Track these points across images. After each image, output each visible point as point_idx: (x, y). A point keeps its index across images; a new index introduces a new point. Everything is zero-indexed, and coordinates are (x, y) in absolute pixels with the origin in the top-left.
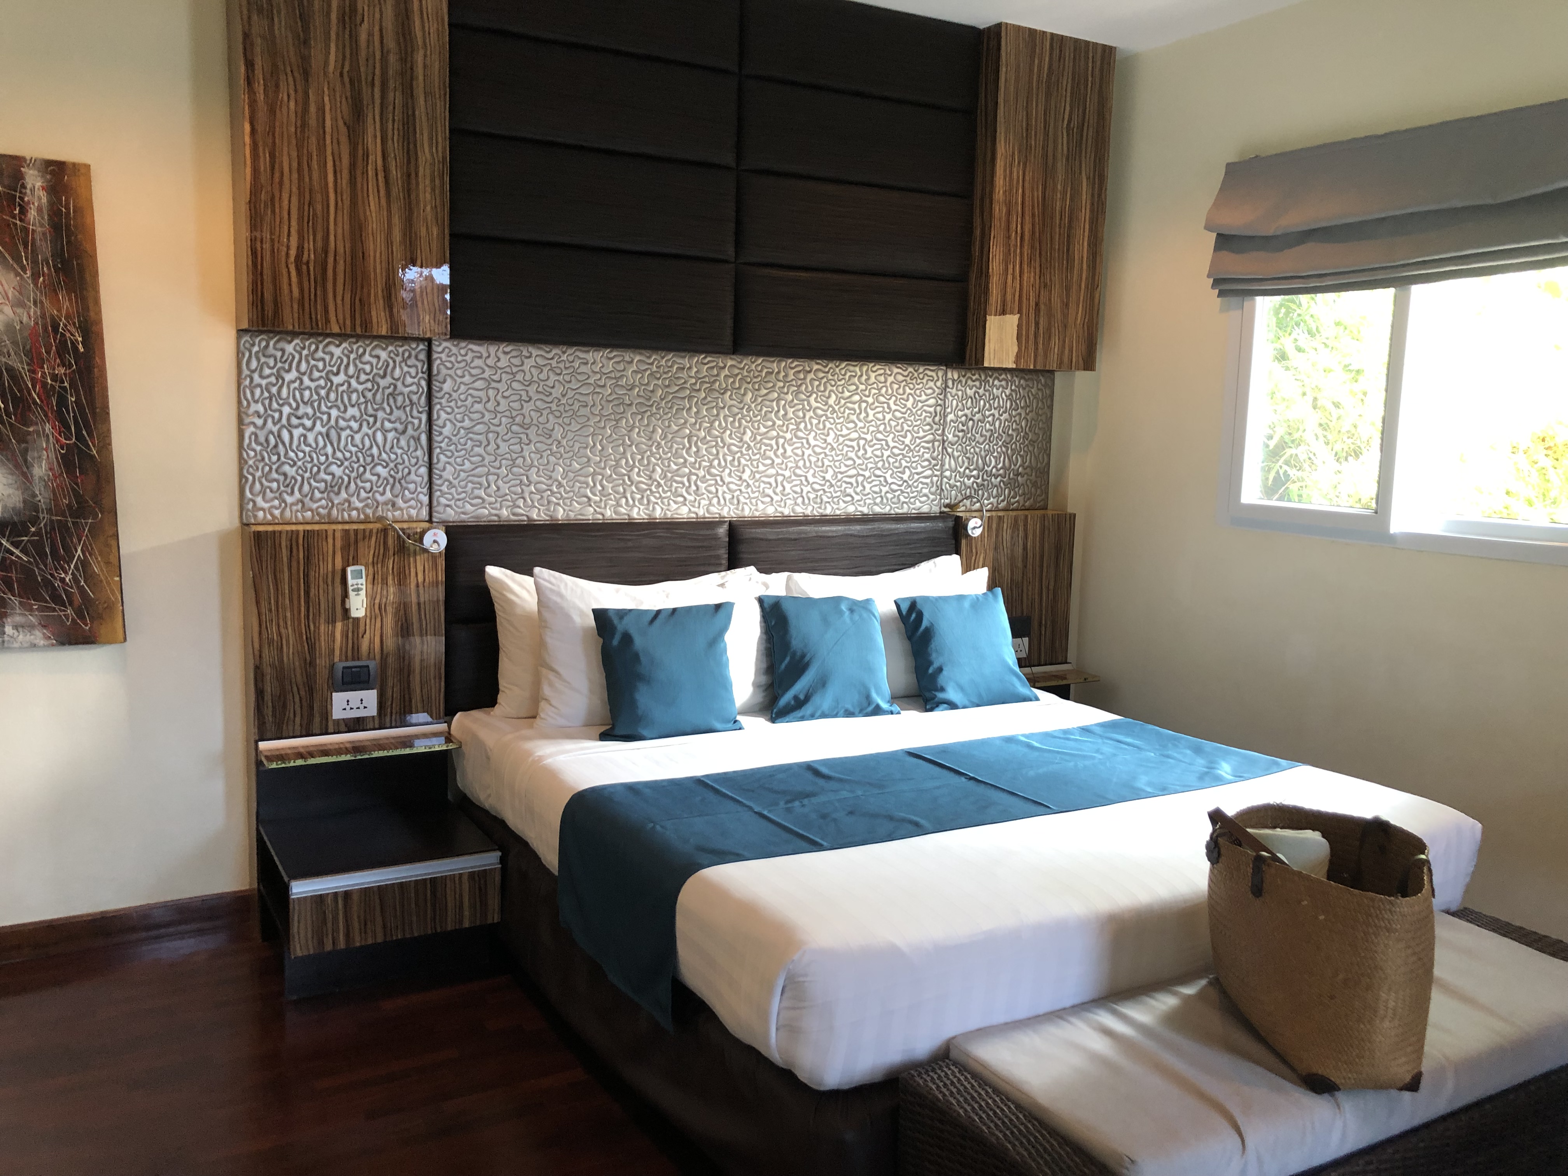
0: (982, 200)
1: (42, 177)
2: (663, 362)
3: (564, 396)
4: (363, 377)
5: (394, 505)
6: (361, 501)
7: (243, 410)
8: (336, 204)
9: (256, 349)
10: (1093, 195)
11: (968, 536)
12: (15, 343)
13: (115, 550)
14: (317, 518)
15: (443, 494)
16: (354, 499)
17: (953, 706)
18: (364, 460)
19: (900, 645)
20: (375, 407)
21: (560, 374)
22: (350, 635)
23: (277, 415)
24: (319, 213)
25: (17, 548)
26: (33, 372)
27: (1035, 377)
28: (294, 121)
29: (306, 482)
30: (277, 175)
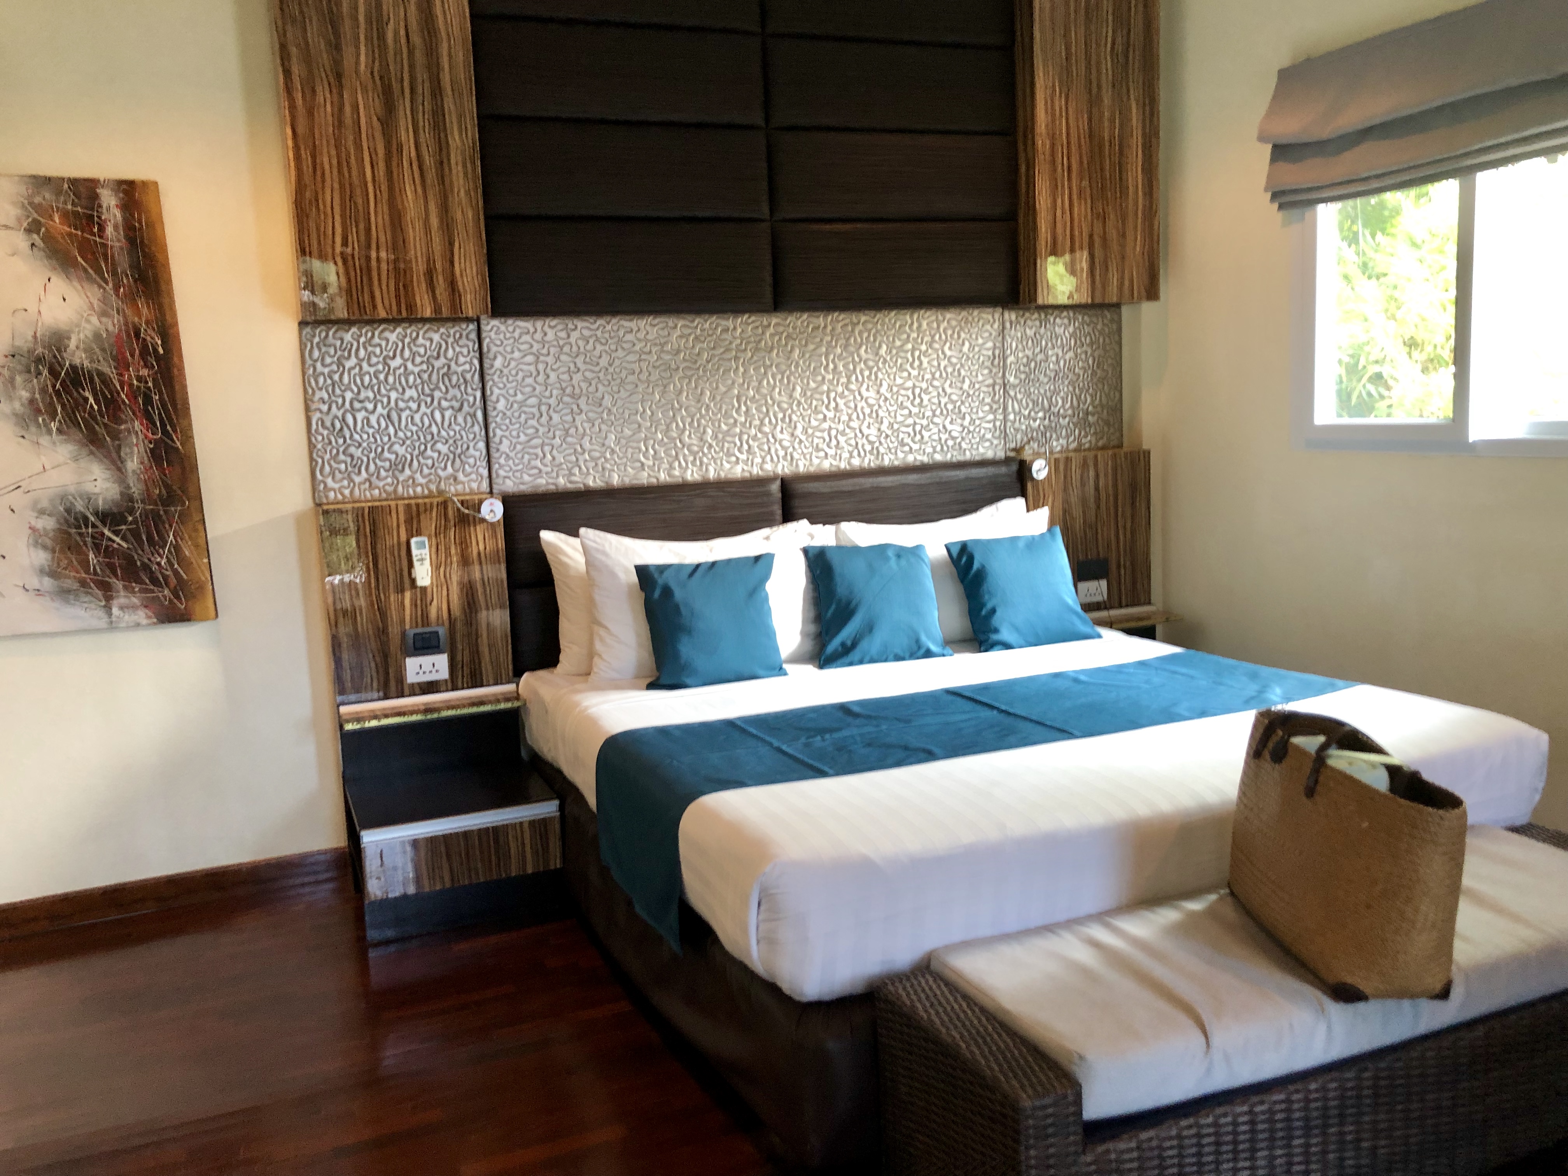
0: (1025, 136)
1: (116, 195)
2: (707, 325)
3: (611, 365)
4: (418, 360)
5: (455, 479)
6: (424, 477)
7: (308, 397)
8: (375, 196)
9: (317, 340)
10: (1144, 120)
11: (1033, 479)
12: (103, 350)
13: (202, 534)
14: (384, 495)
15: (501, 466)
16: (418, 476)
17: (1007, 646)
18: (425, 438)
19: (953, 590)
20: (432, 387)
21: (606, 344)
22: (419, 602)
23: (340, 401)
24: (361, 208)
25: (117, 536)
26: (121, 375)
27: (1100, 312)
28: (331, 122)
29: (371, 461)
30: (319, 173)
